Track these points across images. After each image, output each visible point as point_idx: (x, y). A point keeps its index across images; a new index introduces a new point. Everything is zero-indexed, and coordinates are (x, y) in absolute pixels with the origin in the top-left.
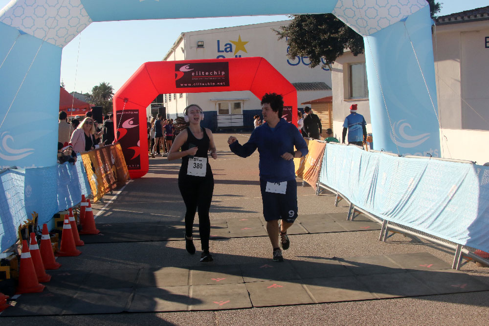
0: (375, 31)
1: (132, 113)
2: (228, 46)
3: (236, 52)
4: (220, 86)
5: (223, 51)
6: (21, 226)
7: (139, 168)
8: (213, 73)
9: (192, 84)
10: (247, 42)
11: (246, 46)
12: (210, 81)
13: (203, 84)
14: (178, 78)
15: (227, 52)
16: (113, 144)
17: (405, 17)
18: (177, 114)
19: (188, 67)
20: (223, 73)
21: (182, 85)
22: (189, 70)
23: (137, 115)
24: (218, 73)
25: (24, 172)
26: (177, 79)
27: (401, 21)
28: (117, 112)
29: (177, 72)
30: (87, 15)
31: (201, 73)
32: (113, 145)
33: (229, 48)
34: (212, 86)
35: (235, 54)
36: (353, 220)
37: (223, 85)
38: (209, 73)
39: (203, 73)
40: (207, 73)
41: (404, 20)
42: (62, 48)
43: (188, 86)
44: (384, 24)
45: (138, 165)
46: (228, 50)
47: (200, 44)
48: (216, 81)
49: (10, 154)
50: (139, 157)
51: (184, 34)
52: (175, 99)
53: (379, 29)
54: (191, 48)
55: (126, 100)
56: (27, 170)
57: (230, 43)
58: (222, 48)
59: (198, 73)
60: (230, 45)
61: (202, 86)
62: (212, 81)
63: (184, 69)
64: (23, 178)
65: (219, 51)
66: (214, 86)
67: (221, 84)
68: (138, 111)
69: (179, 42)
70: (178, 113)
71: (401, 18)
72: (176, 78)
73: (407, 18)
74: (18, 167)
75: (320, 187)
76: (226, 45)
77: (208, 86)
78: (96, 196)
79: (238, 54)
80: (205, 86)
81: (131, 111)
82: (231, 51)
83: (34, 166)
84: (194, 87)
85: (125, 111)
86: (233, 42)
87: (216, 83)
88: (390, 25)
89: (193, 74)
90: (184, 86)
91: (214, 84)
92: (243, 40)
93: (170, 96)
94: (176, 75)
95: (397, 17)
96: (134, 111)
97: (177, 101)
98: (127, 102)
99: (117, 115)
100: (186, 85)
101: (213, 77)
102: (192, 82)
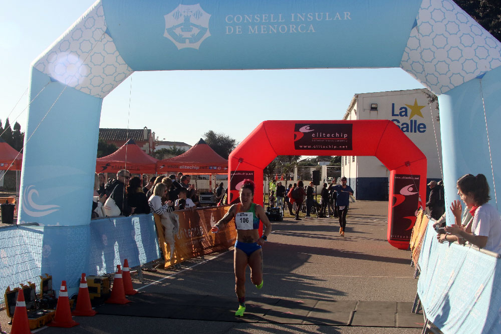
0: (447, 89)
1: (247, 174)
2: (404, 110)
3: (411, 116)
4: (342, 149)
5: (397, 115)
6: (8, 288)
8: (335, 135)
9: (312, 146)
10: (424, 107)
11: (422, 111)
12: (331, 144)
13: (324, 147)
14: (298, 139)
15: (403, 116)
16: (218, 206)
17: (482, 73)
19: (309, 128)
20: (345, 136)
21: (301, 147)
22: (309, 131)
24: (340, 135)
25: (42, 230)
26: (296, 140)
27: (476, 78)
28: (232, 172)
29: (296, 133)
30: (125, 63)
31: (322, 135)
32: (216, 207)
33: (404, 111)
34: (333, 149)
35: (410, 118)
36: (417, 313)
37: (345, 149)
38: (331, 135)
39: (324, 134)
40: (328, 135)
41: (480, 77)
42: (101, 99)
43: (307, 148)
44: (458, 81)
46: (403, 114)
47: (373, 106)
48: (338, 144)
49: (34, 210)
51: (357, 96)
52: (349, 162)
53: (452, 87)
54: (364, 110)
55: (241, 160)
56: (46, 228)
57: (405, 106)
58: (397, 112)
59: (319, 135)
60: (406, 109)
61: (323, 149)
62: (334, 144)
63: (303, 130)
64: (41, 236)
65: (393, 115)
66: (336, 149)
67: (344, 147)
68: (253, 172)
69: (353, 104)
71: (477, 74)
73: (484, 74)
74: (39, 224)
75: (418, 270)
76: (401, 109)
77: (328, 149)
78: (168, 261)
79: (413, 119)
80: (325, 149)
81: (246, 172)
82: (406, 115)
83: (58, 224)
84: (314, 149)
85: (237, 172)
86: (409, 106)
87: (338, 146)
88: (464, 83)
89: (313, 135)
90: (303, 148)
91: (335, 147)
92: (419, 104)
94: (295, 136)
95: (473, 73)
96: (248, 172)
97: (350, 165)
98: (241, 162)
99: (231, 176)
100: (305, 147)
101: (334, 140)
102: (312, 144)
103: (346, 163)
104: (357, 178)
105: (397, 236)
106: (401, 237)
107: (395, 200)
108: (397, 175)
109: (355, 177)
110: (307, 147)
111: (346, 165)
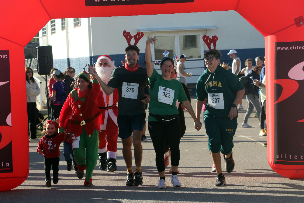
7: (10, 170)
18: (69, 60)
23: (7, 61)
45: (8, 165)
50: (9, 147)
52: (63, 28)
70: (70, 57)
93: (52, 22)
97: (67, 33)
104: (91, 58)
105: (288, 157)
106: (296, 157)
107: (278, 90)
108: (278, 44)
109: (88, 56)
111: (52, 33)
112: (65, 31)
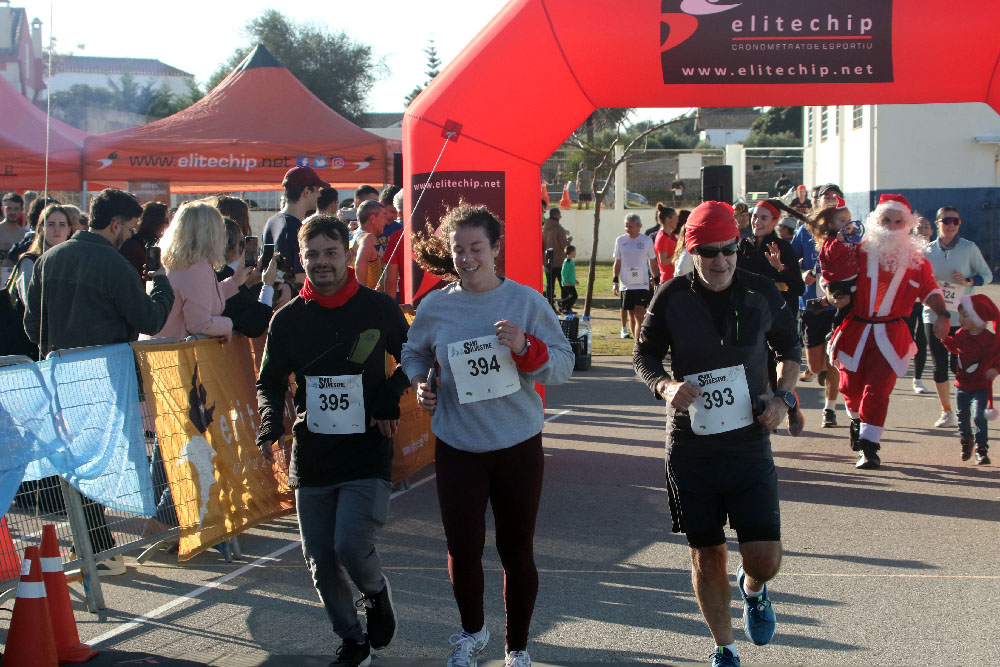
1: (476, 184)
4: (852, 78)
8: (823, 24)
9: (733, 68)
12: (808, 58)
13: (779, 71)
14: (672, 42)
20: (866, 25)
21: (688, 72)
22: (721, 9)
23: (499, 193)
24: (843, 24)
26: (670, 44)
28: (418, 178)
29: (668, 18)
31: (773, 25)
34: (817, 79)
37: (864, 78)
38: (806, 25)
39: (779, 21)
40: (796, 25)
43: (713, 79)
48: (834, 60)
55: (452, 128)
61: (775, 79)
62: (820, 58)
63: (696, 4)
66: (829, 79)
67: (858, 70)
68: (500, 176)
72: (663, 41)
77: (799, 79)
81: (472, 176)
84: (739, 80)
85: (438, 176)
87: (835, 66)
89: (736, 26)
90: (697, 79)
91: (824, 71)
93: (824, 117)
94: (665, 30)
96: (481, 176)
97: (842, 140)
98: (454, 139)
99: (415, 194)
100: (704, 72)
101: (820, 43)
102: (734, 61)
103: (824, 133)
104: (872, 194)
109: (867, 189)
110: (712, 73)
111: (824, 140)
112: (838, 138)
